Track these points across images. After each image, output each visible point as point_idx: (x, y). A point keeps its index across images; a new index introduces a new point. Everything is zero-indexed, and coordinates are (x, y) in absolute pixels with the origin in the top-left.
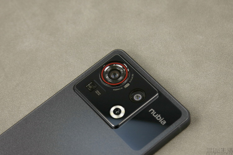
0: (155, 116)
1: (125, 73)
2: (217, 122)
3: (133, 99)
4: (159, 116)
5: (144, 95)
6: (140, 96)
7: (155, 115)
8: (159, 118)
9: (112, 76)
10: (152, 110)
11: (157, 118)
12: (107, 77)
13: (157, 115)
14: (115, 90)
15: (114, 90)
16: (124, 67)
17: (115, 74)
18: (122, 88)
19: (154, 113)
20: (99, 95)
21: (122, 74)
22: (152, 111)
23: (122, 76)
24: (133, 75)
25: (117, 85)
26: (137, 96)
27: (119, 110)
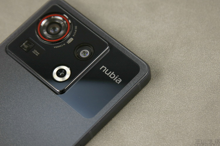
0: (108, 74)
1: (66, 25)
2: (182, 73)
3: (79, 56)
4: (113, 73)
5: (92, 50)
6: (87, 52)
7: (108, 72)
8: (112, 76)
9: (52, 31)
10: (103, 67)
11: (110, 76)
12: (45, 33)
13: (111, 72)
14: (56, 47)
15: (54, 47)
16: (64, 19)
17: (54, 29)
18: (65, 44)
19: (106, 70)
20: (37, 55)
21: (63, 27)
22: (104, 69)
23: (63, 30)
24: (76, 27)
25: (59, 42)
26: (84, 52)
27: (63, 71)
